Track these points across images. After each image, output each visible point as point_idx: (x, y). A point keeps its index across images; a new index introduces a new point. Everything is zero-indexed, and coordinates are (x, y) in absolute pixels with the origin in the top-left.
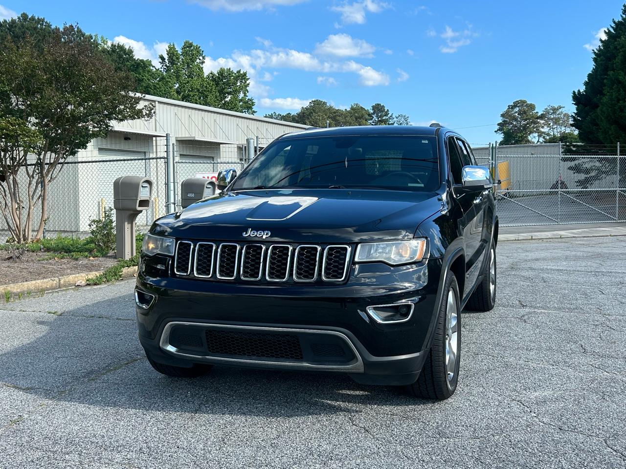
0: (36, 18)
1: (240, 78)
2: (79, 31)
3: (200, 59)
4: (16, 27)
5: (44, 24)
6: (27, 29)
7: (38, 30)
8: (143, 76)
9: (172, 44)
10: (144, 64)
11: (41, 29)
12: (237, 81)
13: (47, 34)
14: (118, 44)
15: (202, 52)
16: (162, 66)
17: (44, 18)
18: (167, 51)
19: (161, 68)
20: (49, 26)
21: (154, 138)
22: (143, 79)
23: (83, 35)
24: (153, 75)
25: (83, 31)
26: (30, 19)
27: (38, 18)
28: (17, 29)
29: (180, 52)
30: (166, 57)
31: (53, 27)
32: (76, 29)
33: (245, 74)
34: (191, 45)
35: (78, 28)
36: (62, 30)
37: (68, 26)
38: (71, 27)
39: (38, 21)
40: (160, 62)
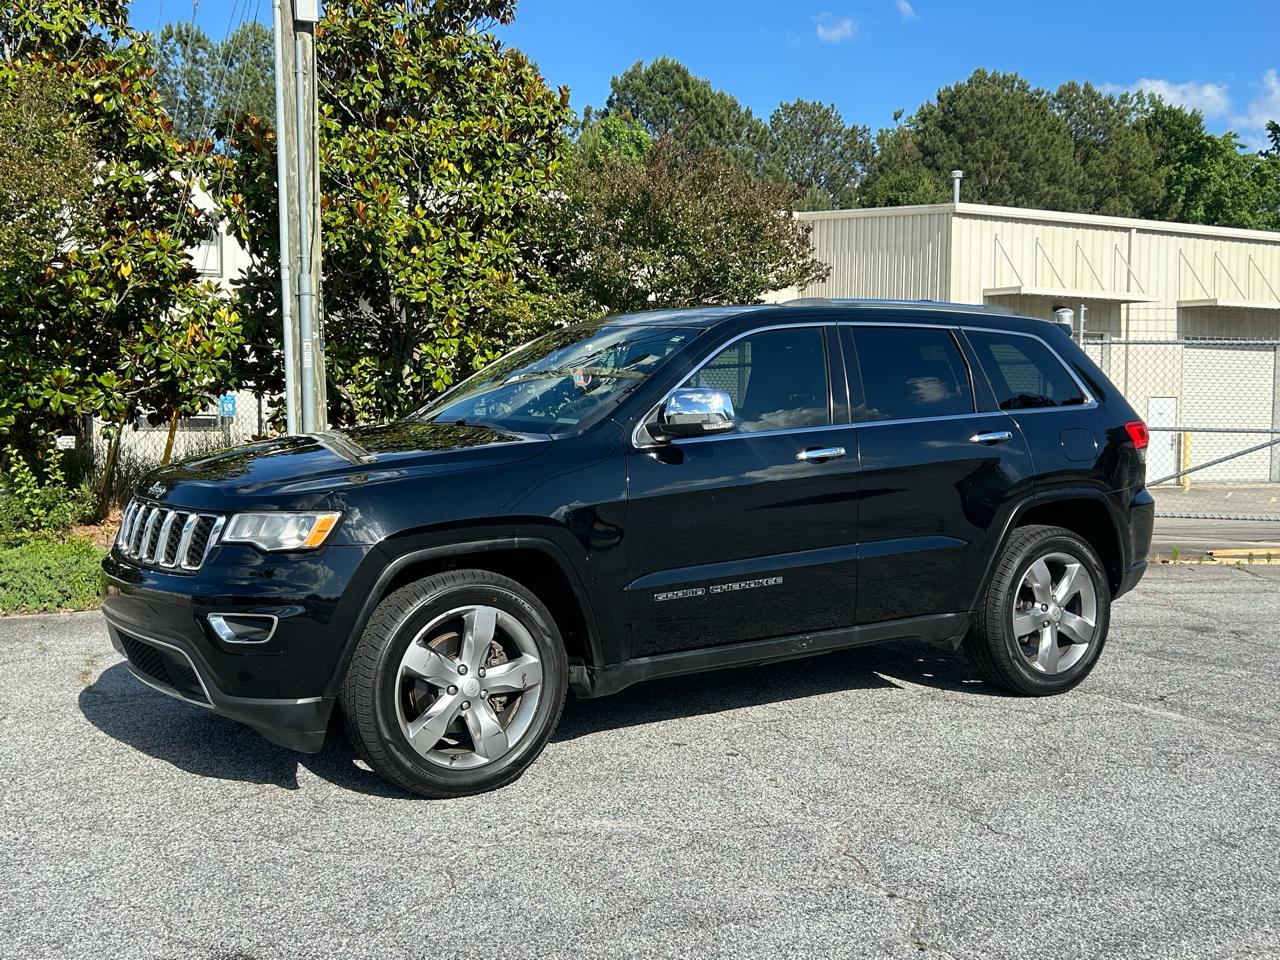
0: (1001, 76)
2: (1088, 90)
4: (960, 97)
5: (1016, 85)
6: (980, 99)
7: (1001, 98)
8: (1210, 171)
10: (1215, 144)
11: (1007, 97)
17: (1016, 74)
19: (1274, 149)
20: (1024, 88)
21: (1124, 306)
22: (1209, 178)
23: (1095, 98)
24: (1234, 166)
25: (1097, 89)
26: (989, 79)
27: (1004, 77)
28: (961, 103)
31: (1031, 90)
32: (1082, 88)
35: (1086, 85)
36: (1055, 93)
37: (1067, 84)
38: (1073, 84)
39: (1006, 82)
40: (1270, 136)
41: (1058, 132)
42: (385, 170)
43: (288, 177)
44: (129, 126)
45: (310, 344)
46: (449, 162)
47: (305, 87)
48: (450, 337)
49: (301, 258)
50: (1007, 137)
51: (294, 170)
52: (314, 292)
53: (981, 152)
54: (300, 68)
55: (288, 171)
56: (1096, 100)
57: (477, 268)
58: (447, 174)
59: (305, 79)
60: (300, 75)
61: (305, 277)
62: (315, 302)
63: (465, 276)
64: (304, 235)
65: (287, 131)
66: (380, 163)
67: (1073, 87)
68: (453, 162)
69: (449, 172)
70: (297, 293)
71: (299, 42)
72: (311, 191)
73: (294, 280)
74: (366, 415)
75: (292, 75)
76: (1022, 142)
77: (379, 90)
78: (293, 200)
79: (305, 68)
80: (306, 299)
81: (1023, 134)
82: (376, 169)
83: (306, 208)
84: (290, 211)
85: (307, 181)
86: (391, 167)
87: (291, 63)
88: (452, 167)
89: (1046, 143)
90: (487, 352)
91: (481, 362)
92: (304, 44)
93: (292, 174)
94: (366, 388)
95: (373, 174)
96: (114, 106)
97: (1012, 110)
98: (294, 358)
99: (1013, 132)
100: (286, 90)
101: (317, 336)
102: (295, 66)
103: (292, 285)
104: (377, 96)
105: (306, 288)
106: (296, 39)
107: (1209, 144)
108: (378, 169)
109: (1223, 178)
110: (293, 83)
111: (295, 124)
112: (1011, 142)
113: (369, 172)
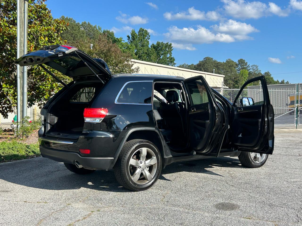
0: (69, 18)
1: (168, 47)
2: (89, 24)
3: (148, 37)
5: (72, 21)
9: (133, 30)
11: (71, 24)
12: (166, 48)
13: (74, 26)
14: (107, 30)
15: (149, 33)
16: (129, 41)
17: (72, 18)
18: (131, 33)
19: (128, 42)
20: (75, 22)
25: (91, 24)
26: (66, 19)
27: (70, 19)
29: (137, 33)
30: (130, 36)
31: (77, 22)
32: (87, 23)
33: (170, 45)
34: (143, 30)
35: (88, 23)
36: (81, 24)
37: (84, 22)
38: (85, 22)
39: (70, 20)
40: (128, 39)
41: (84, 34)
45: (26, 86)
50: (72, 34)
53: (66, 37)
56: (91, 27)
58: (42, 40)
60: (26, 13)
67: (85, 23)
70: (22, 71)
71: (26, 4)
75: (23, 13)
76: (76, 36)
80: (25, 73)
81: (76, 34)
88: (43, 38)
89: (82, 37)
97: (73, 27)
98: (20, 89)
99: (74, 33)
100: (20, 17)
102: (24, 10)
103: (20, 69)
106: (25, 3)
107: (117, 40)
109: (121, 48)
111: (23, 26)
112: (73, 35)
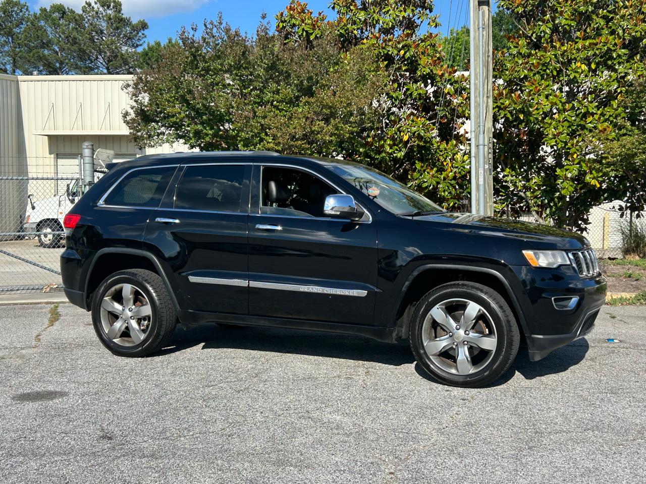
42: (544, 72)
43: (475, 84)
44: (419, 65)
45: (482, 171)
46: (582, 64)
47: (483, 35)
48: (573, 164)
49: (479, 126)
51: (477, 79)
52: (486, 143)
54: (481, 25)
55: (475, 81)
57: (596, 124)
59: (483, 31)
60: (481, 29)
61: (481, 136)
62: (486, 149)
63: (587, 129)
64: (481, 114)
65: (475, 60)
66: (541, 69)
68: (584, 63)
69: (582, 70)
70: (477, 145)
71: (481, 12)
72: (486, 90)
73: (476, 138)
74: (536, 208)
75: (477, 29)
77: (550, 28)
78: (477, 97)
79: (484, 24)
80: (481, 147)
82: (538, 73)
83: (482, 100)
84: (475, 102)
85: (483, 85)
86: (548, 71)
87: (477, 23)
88: (584, 67)
90: (594, 172)
91: (590, 178)
92: (483, 13)
93: (477, 82)
94: (535, 194)
95: (537, 75)
96: (409, 55)
98: (476, 179)
100: (474, 38)
101: (487, 167)
102: (478, 25)
103: (476, 140)
104: (548, 32)
105: (481, 142)
106: (479, 10)
108: (540, 73)
110: (477, 34)
111: (478, 55)
113: (534, 75)
